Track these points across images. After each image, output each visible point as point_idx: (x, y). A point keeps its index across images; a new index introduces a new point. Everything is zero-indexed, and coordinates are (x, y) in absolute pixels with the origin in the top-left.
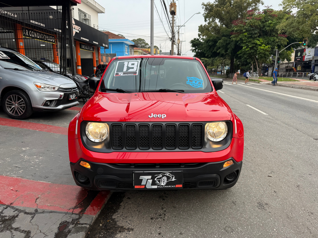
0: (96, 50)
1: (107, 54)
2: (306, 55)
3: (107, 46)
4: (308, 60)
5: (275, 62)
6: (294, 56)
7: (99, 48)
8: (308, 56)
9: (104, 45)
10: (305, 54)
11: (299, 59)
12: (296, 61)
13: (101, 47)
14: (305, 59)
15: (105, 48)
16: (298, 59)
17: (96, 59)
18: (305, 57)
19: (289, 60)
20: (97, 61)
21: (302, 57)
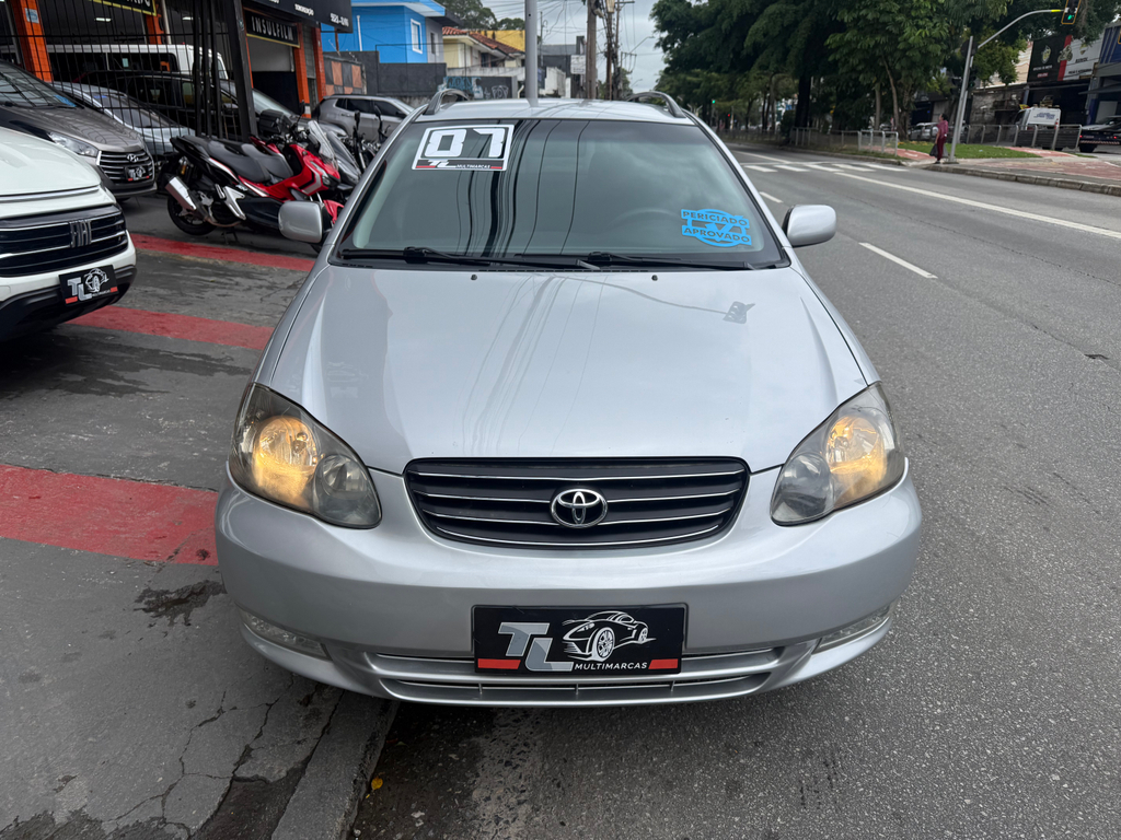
0: (307, 40)
1: (344, 54)
2: (1070, 56)
3: (345, 22)
4: (1077, 78)
5: (960, 86)
6: (1028, 62)
7: (318, 30)
8: (1077, 61)
9: (334, 18)
10: (1067, 53)
11: (1046, 75)
12: (1034, 83)
13: (324, 27)
14: (1066, 74)
15: (340, 29)
16: (1040, 75)
17: (306, 73)
18: (1065, 65)
19: (1008, 76)
20: (310, 80)
21: (1057, 65)
